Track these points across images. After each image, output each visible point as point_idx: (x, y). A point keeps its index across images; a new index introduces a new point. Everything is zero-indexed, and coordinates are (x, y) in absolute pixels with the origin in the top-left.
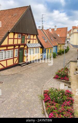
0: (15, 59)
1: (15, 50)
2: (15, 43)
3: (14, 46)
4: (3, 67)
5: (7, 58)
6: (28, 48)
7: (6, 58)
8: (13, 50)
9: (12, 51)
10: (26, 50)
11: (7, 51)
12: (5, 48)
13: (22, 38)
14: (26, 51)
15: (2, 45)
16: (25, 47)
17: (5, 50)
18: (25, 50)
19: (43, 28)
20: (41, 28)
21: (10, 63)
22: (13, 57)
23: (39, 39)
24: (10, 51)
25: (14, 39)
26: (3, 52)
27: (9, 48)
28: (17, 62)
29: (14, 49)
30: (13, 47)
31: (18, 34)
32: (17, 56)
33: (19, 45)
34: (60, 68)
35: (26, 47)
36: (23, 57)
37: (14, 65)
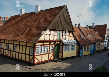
0: (51, 55)
1: (51, 45)
3: (50, 42)
4: (38, 62)
5: (42, 53)
6: (63, 44)
8: (49, 46)
9: (48, 46)
10: (62, 46)
11: (43, 46)
15: (38, 40)
17: (41, 45)
18: (60, 46)
21: (45, 58)
22: (48, 53)
24: (46, 46)
26: (39, 47)
27: (45, 43)
28: (52, 58)
29: (50, 44)
31: (54, 31)
32: (53, 52)
33: (55, 41)
35: (61, 44)
36: (59, 53)
37: (49, 61)
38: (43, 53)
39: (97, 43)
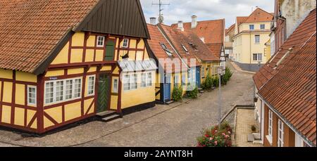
0: (88, 103)
1: (88, 77)
2: (89, 59)
3: (86, 66)
4: (54, 124)
5: (64, 97)
6: (121, 71)
7: (61, 99)
8: (81, 78)
9: (80, 80)
10: (117, 78)
11: (65, 80)
12: (61, 73)
13: (106, 45)
14: (116, 80)
15: (52, 64)
16: (113, 69)
17: (59, 77)
18: (114, 78)
19: (161, 21)
20: (157, 22)
21: (73, 112)
22: (80, 97)
23: (151, 48)
24: (74, 79)
25: (85, 48)
26: (55, 82)
27: (70, 72)
28: (92, 111)
29: (85, 74)
30: (81, 71)
31: (96, 36)
32: (93, 94)
33: (99, 65)
34: (210, 126)
35: (116, 71)
36: (110, 98)
37: (84, 120)
38: (64, 100)
39: (203, 65)
